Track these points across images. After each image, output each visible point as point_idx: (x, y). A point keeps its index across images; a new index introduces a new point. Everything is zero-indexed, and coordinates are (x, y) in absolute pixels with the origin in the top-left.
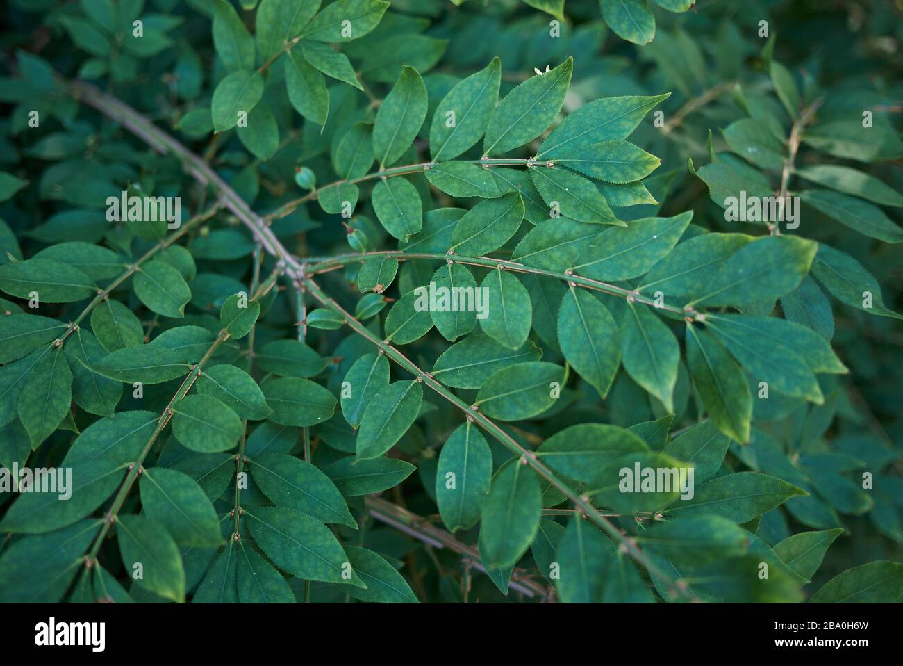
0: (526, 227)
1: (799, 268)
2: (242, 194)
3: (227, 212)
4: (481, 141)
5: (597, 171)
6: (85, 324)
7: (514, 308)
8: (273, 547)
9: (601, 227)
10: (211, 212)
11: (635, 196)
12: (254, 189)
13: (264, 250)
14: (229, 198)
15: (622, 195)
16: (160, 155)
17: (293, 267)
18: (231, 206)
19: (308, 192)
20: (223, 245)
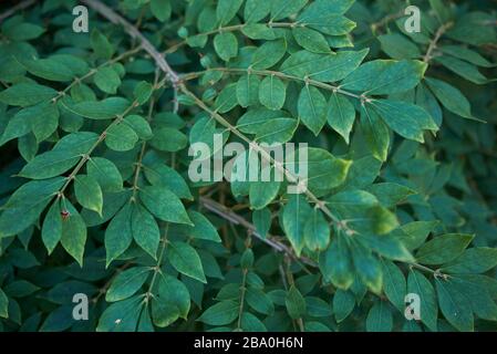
0: (287, 55)
1: (418, 76)
2: (153, 43)
3: (144, 52)
4: (269, 15)
5: (325, 30)
6: (68, 93)
7: (277, 93)
8: (151, 205)
9: (323, 55)
10: (136, 50)
11: (343, 42)
12: (159, 41)
13: (161, 70)
14: (146, 45)
15: (336, 42)
16: (115, 25)
17: (173, 77)
18: (147, 49)
19: (183, 40)
20: (141, 67)
